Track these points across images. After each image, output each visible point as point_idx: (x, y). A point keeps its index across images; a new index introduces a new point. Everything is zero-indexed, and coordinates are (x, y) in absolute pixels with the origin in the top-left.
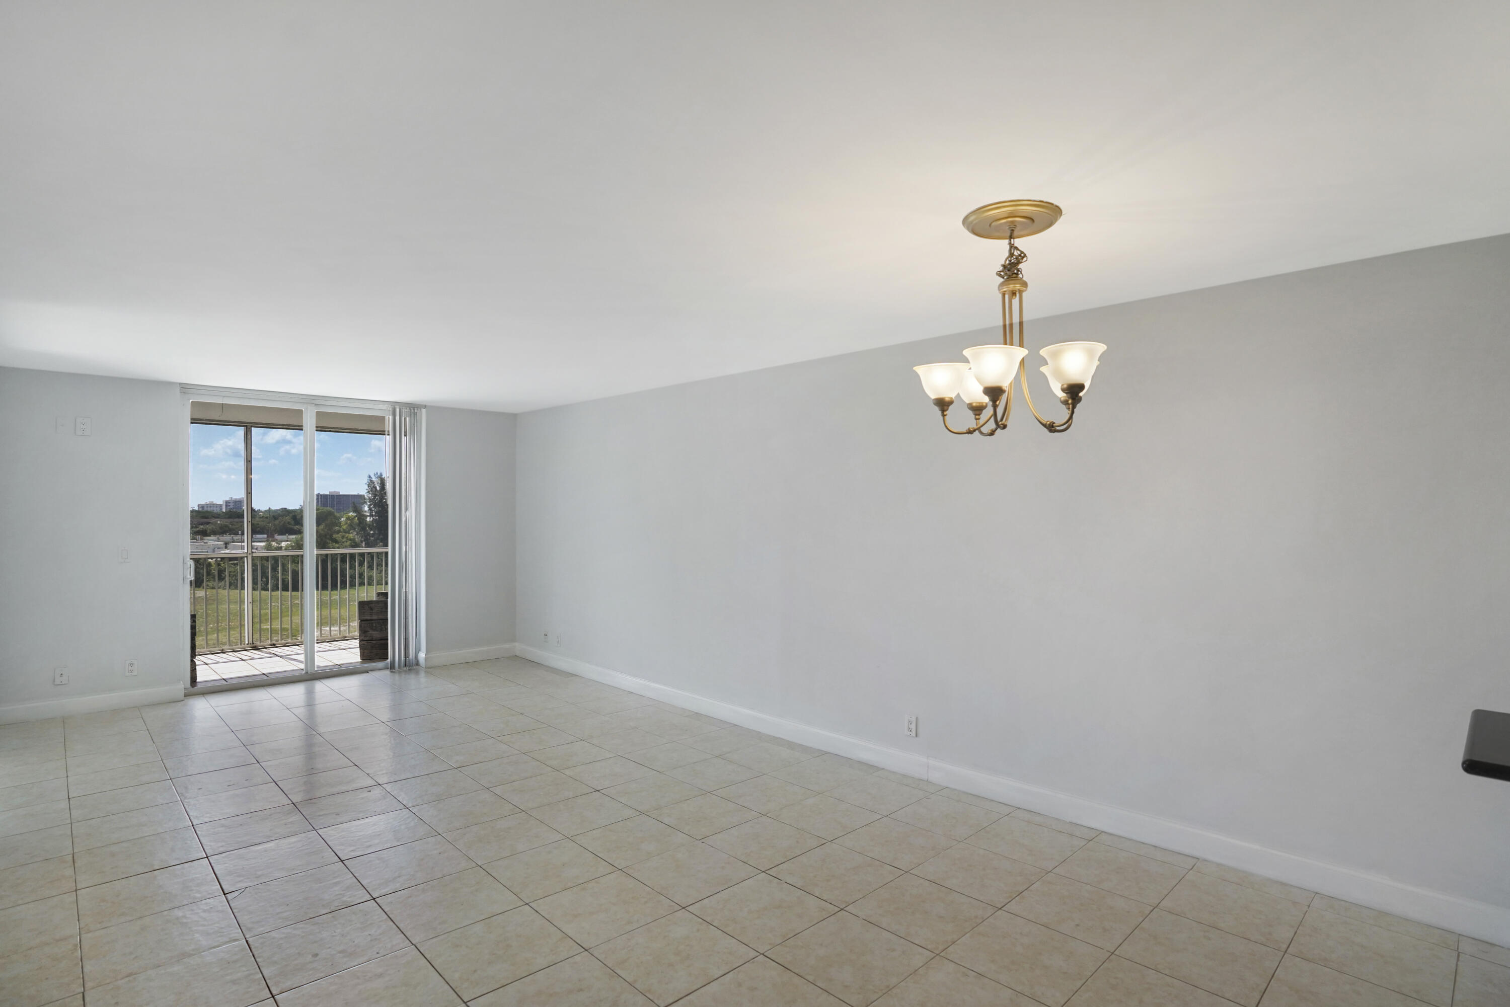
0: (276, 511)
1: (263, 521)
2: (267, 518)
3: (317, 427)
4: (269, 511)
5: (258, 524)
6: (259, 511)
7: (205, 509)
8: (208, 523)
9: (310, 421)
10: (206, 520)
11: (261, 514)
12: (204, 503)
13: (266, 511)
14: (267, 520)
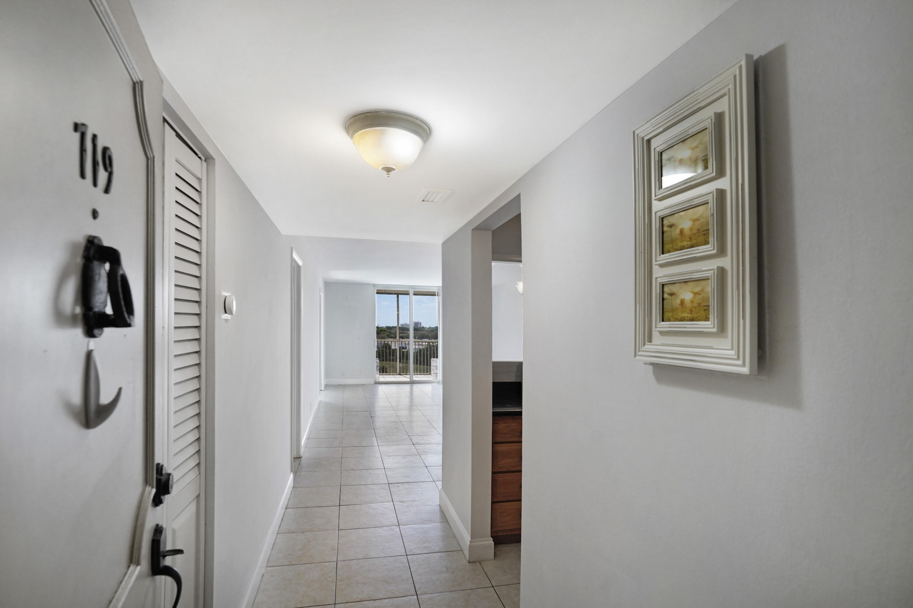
0: (433, 328)
1: (427, 333)
2: (429, 331)
3: (414, 294)
4: (430, 328)
5: (425, 334)
6: (426, 328)
7: (404, 326)
8: (404, 333)
9: (411, 293)
10: (403, 331)
11: (427, 329)
12: (403, 323)
13: (429, 328)
14: (429, 332)
